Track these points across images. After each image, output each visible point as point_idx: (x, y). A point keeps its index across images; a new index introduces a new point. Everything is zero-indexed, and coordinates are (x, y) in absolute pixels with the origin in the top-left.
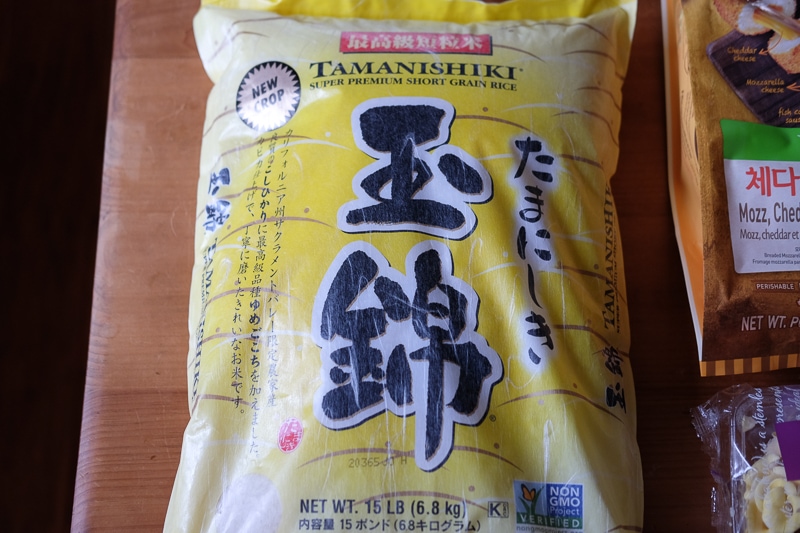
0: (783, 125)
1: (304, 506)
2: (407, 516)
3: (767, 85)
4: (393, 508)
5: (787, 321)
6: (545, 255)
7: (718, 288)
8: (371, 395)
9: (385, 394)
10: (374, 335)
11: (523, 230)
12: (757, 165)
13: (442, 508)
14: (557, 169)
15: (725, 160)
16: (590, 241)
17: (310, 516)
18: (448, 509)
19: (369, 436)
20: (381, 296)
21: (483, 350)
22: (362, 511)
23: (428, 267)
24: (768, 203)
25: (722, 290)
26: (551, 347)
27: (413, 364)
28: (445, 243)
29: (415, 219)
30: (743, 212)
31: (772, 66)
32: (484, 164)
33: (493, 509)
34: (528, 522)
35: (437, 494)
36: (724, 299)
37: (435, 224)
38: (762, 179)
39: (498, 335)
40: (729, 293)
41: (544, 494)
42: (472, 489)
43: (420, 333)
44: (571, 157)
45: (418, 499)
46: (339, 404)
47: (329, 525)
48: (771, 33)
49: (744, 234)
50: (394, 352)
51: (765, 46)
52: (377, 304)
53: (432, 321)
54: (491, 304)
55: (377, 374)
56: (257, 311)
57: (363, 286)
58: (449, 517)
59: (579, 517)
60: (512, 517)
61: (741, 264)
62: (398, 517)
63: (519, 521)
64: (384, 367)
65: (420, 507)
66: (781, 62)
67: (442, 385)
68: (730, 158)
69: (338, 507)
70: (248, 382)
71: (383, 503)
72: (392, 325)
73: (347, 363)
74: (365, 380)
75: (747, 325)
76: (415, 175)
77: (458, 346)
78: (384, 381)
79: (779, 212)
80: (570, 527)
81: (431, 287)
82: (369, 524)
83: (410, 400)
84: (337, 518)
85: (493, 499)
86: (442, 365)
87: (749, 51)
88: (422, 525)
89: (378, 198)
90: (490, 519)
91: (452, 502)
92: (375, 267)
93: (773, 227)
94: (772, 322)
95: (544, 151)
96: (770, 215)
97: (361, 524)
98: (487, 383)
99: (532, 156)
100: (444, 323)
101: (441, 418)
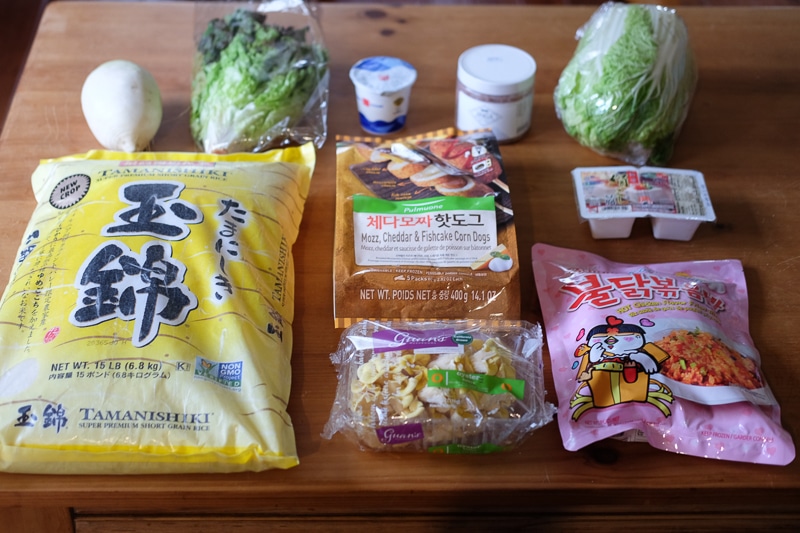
0: (394, 200)
1: (54, 367)
2: (122, 370)
3: (385, 184)
4: (113, 366)
5: (391, 293)
6: (234, 253)
7: (344, 271)
8: (107, 310)
9: (118, 310)
10: (115, 282)
11: (220, 241)
12: (374, 215)
13: (146, 366)
14: (248, 218)
15: (354, 213)
16: (267, 255)
17: (57, 373)
18: (149, 367)
19: (102, 330)
20: (123, 264)
21: (185, 292)
22: (92, 368)
23: (155, 253)
24: (380, 233)
25: (346, 271)
26: (231, 292)
27: (137, 295)
28: (168, 243)
29: (151, 230)
30: (364, 237)
31: (390, 176)
32: (200, 208)
33: (179, 366)
34: (202, 374)
35: (142, 359)
36: (347, 276)
37: (163, 234)
38: (377, 221)
39: (197, 286)
40: (351, 273)
41: (217, 367)
42: (167, 355)
43: (144, 281)
44: (259, 214)
45: (130, 361)
46: (86, 314)
47: (69, 375)
48: (390, 161)
49: (363, 247)
50: (126, 290)
51: (386, 167)
52: (120, 267)
53: (153, 275)
54: (194, 272)
55: (115, 300)
56: (42, 279)
57: (113, 259)
58: (150, 371)
59: (239, 380)
60: (192, 371)
61: (360, 261)
62: (117, 371)
63: (197, 373)
64: (118, 297)
65: (131, 366)
66: (395, 174)
67: (155, 304)
68: (358, 211)
69: (76, 366)
70: (29, 316)
71: (107, 364)
72: (127, 277)
73: (95, 294)
74: (105, 303)
75: (364, 295)
76: (154, 212)
77: (170, 289)
78: (117, 304)
79: (386, 237)
80: (233, 385)
81: (156, 260)
82: (95, 375)
83: (133, 313)
84: (75, 372)
85: (181, 361)
86: (156, 296)
87: (376, 169)
88: (131, 375)
89: (129, 221)
90: (177, 372)
91: (152, 363)
92: (121, 251)
93: (382, 245)
94: (381, 295)
95: (240, 208)
96: (381, 238)
97: (91, 374)
98: (186, 309)
99: (232, 209)
100: (162, 277)
101: (152, 321)
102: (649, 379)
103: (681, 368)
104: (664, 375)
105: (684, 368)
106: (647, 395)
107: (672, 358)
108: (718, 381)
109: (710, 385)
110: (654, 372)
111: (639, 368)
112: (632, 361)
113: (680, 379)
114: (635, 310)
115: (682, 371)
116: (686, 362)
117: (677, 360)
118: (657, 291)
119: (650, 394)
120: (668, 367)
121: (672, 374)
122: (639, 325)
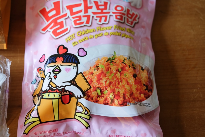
102: (77, 102)
103: (98, 94)
104: (87, 99)
105: (100, 94)
106: (75, 115)
107: (92, 89)
108: (120, 103)
109: (115, 105)
110: (81, 97)
111: (71, 95)
112: (66, 91)
113: (97, 101)
114: (77, 39)
115: (98, 96)
116: (101, 91)
117: (95, 90)
118: (95, 16)
119: (77, 114)
120: (90, 94)
121: (92, 99)
122: (76, 55)
